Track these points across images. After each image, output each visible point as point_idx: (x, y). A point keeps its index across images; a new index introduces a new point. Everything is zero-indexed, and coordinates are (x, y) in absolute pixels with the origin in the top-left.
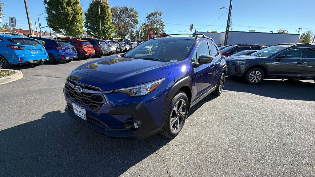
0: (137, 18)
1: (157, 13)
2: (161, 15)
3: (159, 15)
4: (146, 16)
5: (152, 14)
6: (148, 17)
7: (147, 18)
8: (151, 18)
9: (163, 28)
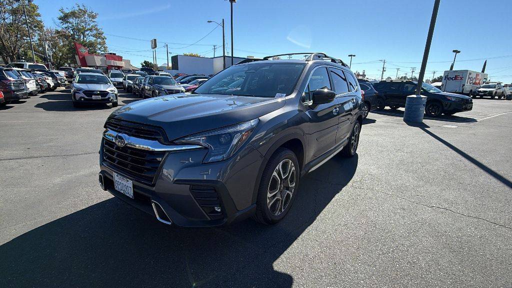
0: (39, 19)
1: (85, 12)
2: (94, 17)
3: (89, 16)
4: (59, 16)
5: (72, 12)
6: (65, 18)
7: (60, 19)
8: (71, 20)
9: (104, 43)
